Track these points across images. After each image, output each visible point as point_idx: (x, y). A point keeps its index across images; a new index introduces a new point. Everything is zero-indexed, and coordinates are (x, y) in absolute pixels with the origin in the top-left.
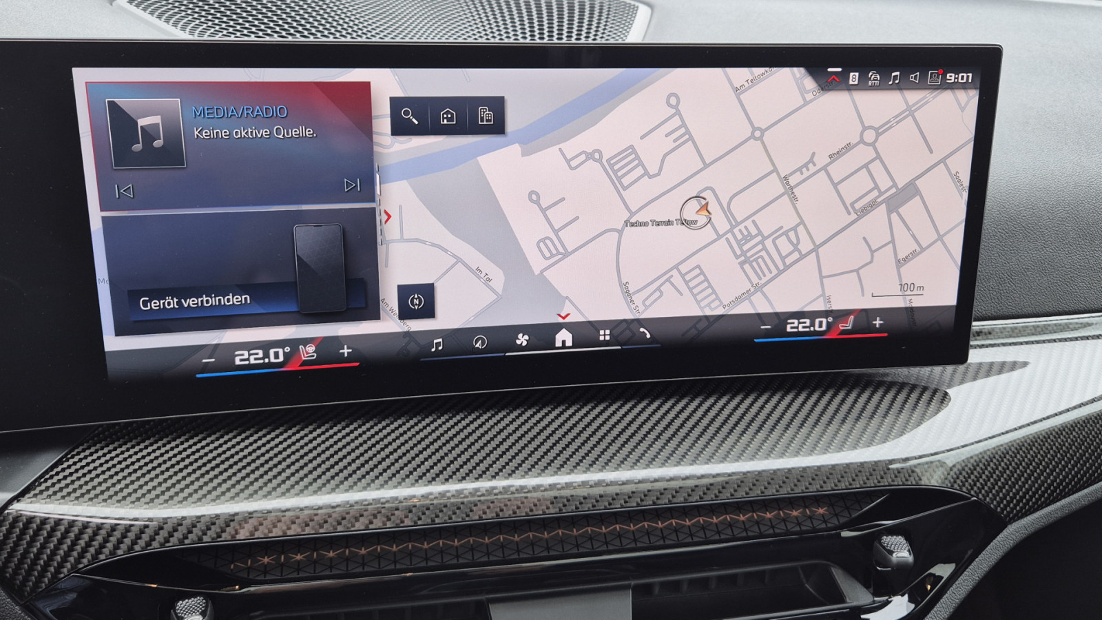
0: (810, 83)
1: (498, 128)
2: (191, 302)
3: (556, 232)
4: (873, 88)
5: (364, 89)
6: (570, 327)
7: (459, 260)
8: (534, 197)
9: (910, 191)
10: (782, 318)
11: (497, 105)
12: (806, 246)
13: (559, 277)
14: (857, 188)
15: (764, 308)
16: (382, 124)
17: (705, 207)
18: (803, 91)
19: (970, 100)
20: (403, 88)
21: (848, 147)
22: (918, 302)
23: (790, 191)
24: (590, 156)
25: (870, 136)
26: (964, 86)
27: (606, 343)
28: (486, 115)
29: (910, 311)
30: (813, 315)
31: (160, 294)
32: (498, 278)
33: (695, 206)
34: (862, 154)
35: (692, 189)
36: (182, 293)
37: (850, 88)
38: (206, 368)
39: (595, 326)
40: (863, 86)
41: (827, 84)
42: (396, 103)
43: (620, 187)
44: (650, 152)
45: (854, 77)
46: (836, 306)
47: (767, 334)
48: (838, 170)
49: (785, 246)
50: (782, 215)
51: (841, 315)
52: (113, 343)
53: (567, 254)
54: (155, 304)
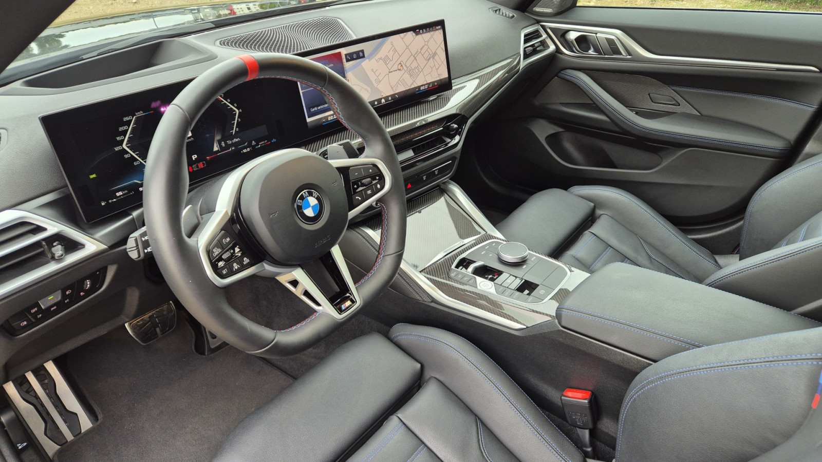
0: (414, 34)
1: (364, 57)
2: (319, 108)
3: (377, 77)
4: (425, 33)
5: (340, 53)
6: (384, 98)
7: (362, 88)
8: (372, 70)
9: (435, 54)
10: (419, 87)
11: (362, 51)
12: (420, 70)
13: (380, 87)
14: (426, 55)
15: (416, 86)
16: (344, 60)
17: (402, 66)
18: (413, 36)
19: (441, 31)
20: (346, 51)
21: (423, 47)
22: (442, 78)
23: (415, 58)
24: (380, 59)
25: (426, 43)
26: (439, 29)
27: (390, 100)
28: (361, 54)
29: (441, 80)
30: (424, 85)
31: (313, 107)
32: (369, 90)
33: (400, 65)
34: (426, 47)
35: (398, 62)
36: (317, 106)
37: (421, 34)
38: (324, 122)
39: (388, 97)
40: (423, 33)
41: (417, 34)
42: (346, 55)
43: (386, 64)
44: (390, 55)
45: (421, 31)
46: (428, 82)
47: (418, 91)
48: (423, 52)
49: (417, 71)
50: (414, 65)
51: (429, 84)
52: (309, 120)
53: (380, 82)
54: (313, 110)
